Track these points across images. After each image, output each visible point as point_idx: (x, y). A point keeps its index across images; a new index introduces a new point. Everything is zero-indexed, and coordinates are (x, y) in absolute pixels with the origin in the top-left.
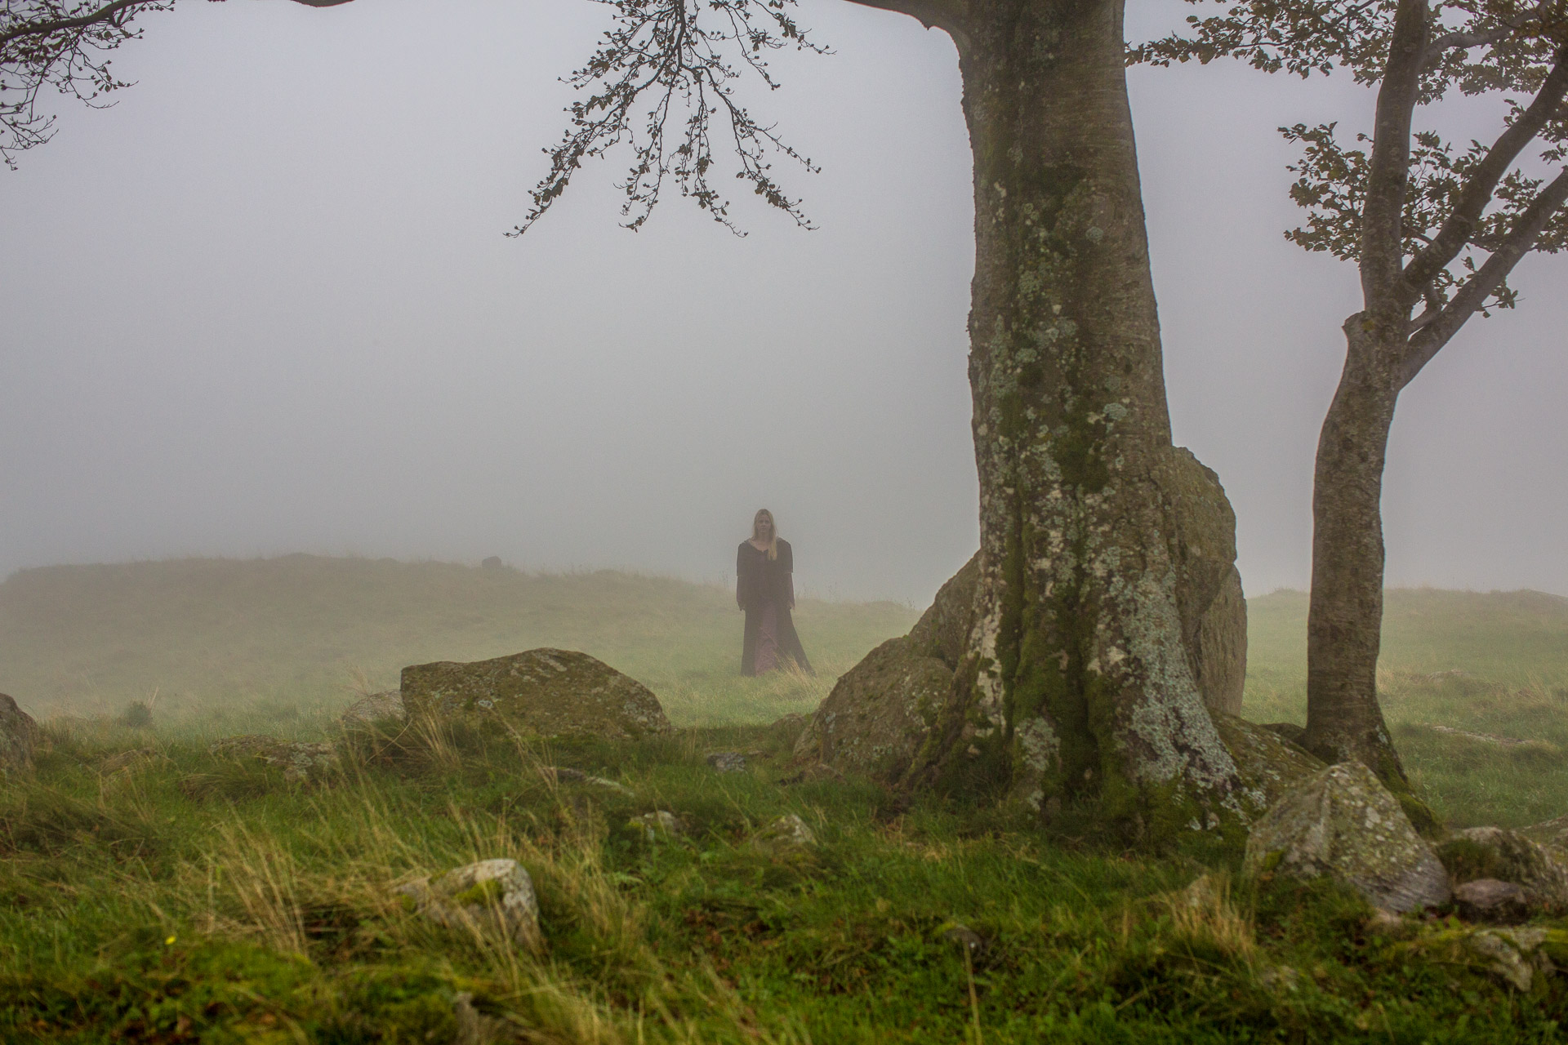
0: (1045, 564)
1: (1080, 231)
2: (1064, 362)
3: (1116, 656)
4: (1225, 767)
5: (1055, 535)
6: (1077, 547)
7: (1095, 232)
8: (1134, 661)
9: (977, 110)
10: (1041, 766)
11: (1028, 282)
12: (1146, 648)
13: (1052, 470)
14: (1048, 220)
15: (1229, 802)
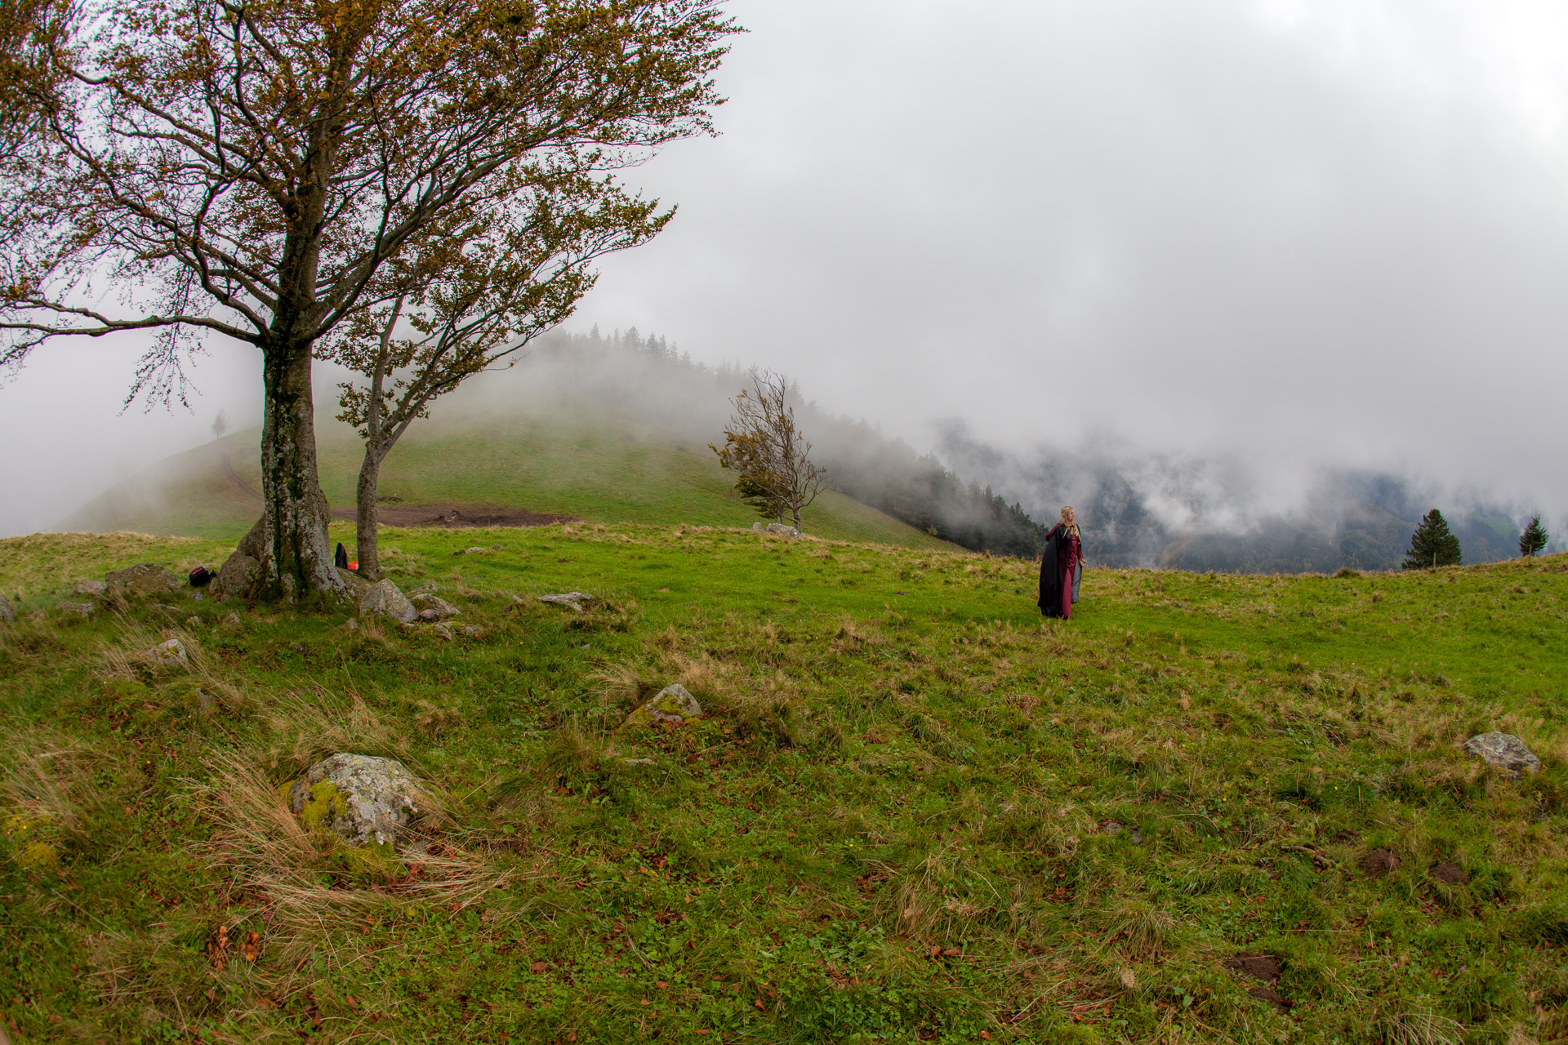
0: (286, 523)
1: (297, 415)
2: (290, 457)
3: (309, 551)
4: (343, 584)
5: (289, 514)
6: (296, 517)
7: (301, 415)
8: (314, 553)
9: (269, 376)
10: (291, 589)
11: (281, 431)
12: (317, 548)
13: (288, 492)
14: (288, 411)
15: (345, 595)
